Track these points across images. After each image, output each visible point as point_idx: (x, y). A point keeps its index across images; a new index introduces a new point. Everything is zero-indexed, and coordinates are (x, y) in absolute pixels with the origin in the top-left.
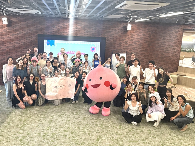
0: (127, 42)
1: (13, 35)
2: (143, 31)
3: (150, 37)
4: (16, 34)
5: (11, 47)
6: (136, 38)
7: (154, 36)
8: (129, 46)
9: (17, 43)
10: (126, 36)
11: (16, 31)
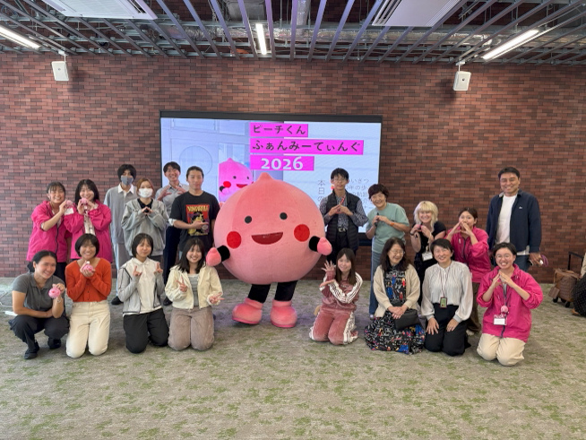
0: (455, 134)
1: (88, 118)
2: (511, 96)
3: (533, 115)
4: (96, 117)
5: (82, 155)
6: (486, 121)
7: (549, 113)
8: (460, 147)
9: (100, 143)
10: (450, 112)
11: (99, 104)
